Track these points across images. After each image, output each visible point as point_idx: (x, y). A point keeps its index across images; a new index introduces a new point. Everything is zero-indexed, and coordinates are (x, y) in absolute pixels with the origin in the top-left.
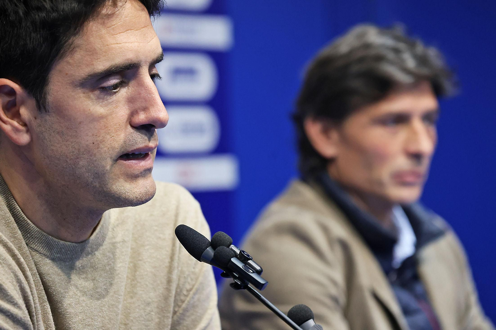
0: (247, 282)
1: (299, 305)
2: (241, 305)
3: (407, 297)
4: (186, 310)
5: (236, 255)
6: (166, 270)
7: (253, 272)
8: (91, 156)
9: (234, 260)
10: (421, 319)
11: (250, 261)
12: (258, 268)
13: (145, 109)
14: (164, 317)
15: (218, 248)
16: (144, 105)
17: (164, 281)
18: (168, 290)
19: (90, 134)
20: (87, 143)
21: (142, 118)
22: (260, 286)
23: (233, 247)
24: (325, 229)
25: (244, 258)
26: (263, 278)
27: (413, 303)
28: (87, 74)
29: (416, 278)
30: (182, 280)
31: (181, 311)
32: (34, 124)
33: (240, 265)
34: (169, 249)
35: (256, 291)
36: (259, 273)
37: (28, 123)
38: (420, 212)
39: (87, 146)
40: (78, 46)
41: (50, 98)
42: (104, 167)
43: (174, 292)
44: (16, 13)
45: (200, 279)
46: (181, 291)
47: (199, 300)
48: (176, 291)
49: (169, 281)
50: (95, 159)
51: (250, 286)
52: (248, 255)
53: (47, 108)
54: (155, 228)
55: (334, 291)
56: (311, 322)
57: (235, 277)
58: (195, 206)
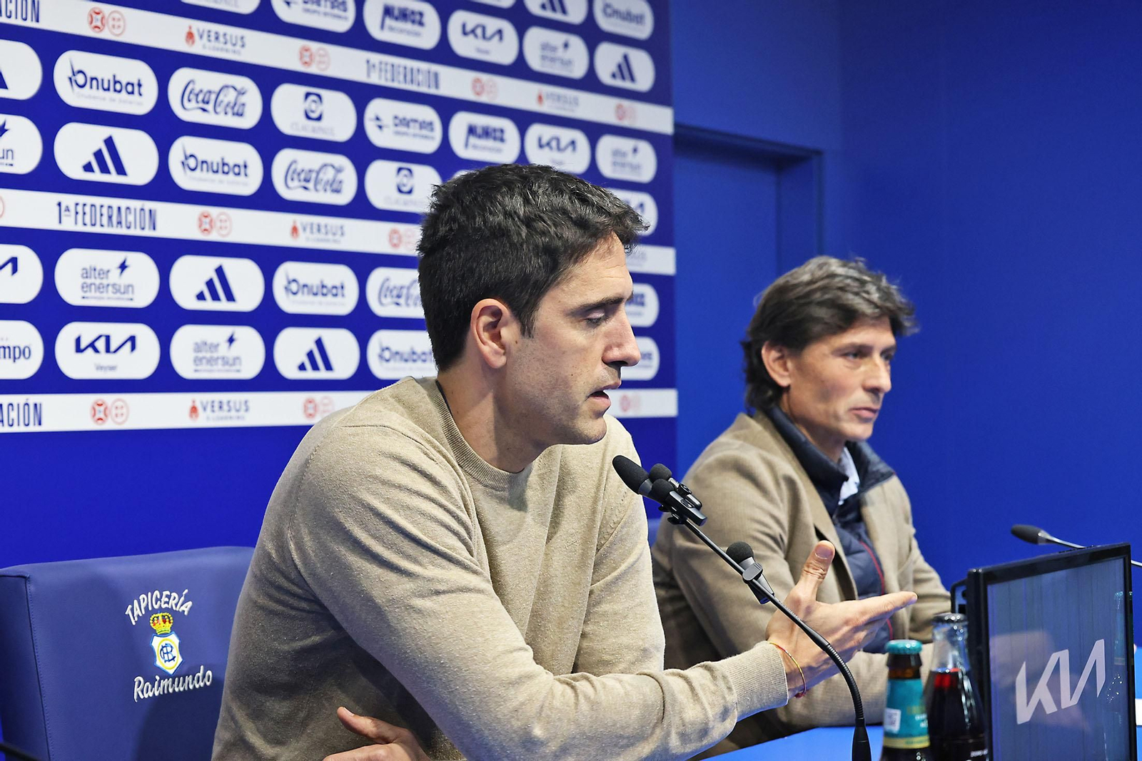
0: (685, 516)
1: (739, 543)
2: (681, 542)
3: (849, 537)
4: (613, 543)
5: (674, 489)
6: (591, 501)
7: (692, 507)
8: (567, 388)
9: (672, 494)
10: (862, 559)
11: (689, 496)
12: (698, 503)
13: (619, 346)
14: (588, 548)
15: (657, 481)
16: (619, 341)
17: (588, 511)
18: (593, 520)
19: (571, 365)
20: (567, 374)
21: (615, 354)
22: (699, 522)
23: (671, 480)
24: (771, 467)
25: (683, 492)
26: (702, 514)
27: (855, 543)
28: (580, 304)
29: (860, 519)
30: (609, 512)
31: (607, 544)
32: (514, 349)
33: (679, 499)
34: (596, 479)
35: (695, 526)
36: (698, 508)
37: (507, 347)
38: (867, 450)
39: (566, 377)
40: (577, 276)
41: (537, 324)
42: (577, 401)
43: (599, 524)
44: (519, 234)
45: (629, 512)
46: (607, 523)
47: (627, 533)
48: (602, 523)
49: (594, 512)
50: (570, 391)
51: (689, 520)
52: (687, 489)
53: (532, 332)
54: (583, 456)
55: (777, 530)
56: (751, 560)
57: (673, 512)
58: (627, 437)
